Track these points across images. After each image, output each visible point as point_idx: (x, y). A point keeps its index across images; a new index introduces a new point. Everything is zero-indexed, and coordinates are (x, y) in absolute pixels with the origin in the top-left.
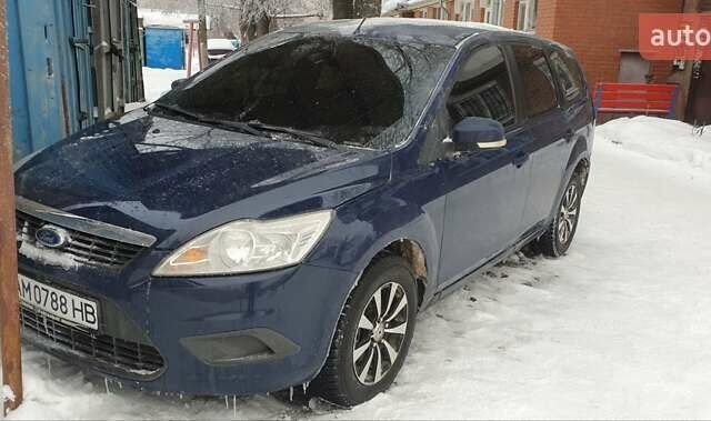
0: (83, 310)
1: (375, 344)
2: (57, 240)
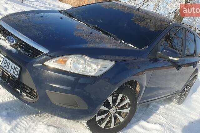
0: (15, 70)
1: (110, 115)
2: (13, 42)
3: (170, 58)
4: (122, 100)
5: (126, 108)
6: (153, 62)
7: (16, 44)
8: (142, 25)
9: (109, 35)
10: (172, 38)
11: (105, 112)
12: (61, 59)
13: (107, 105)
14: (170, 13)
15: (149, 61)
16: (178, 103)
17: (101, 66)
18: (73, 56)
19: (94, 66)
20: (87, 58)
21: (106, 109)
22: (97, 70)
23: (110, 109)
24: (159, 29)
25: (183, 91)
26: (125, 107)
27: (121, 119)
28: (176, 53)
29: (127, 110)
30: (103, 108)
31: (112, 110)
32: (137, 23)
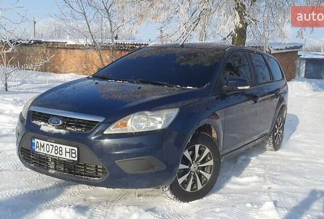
0: (70, 153)
1: (193, 174)
2: (59, 123)
3: (239, 88)
4: (201, 152)
5: (209, 160)
6: (221, 100)
7: (63, 124)
8: (191, 63)
9: (159, 85)
10: (237, 68)
11: (185, 171)
12: (118, 123)
13: (185, 161)
14: (225, 39)
15: (216, 99)
16: (274, 148)
17: (166, 116)
18: (132, 115)
19: (159, 119)
20: (148, 113)
21: (187, 167)
22: (163, 123)
23: (190, 166)
24: (215, 61)
25: (274, 130)
26: (207, 160)
27: (208, 176)
28: (245, 81)
29: (211, 163)
30: (182, 166)
31: (194, 167)
32: (183, 64)
